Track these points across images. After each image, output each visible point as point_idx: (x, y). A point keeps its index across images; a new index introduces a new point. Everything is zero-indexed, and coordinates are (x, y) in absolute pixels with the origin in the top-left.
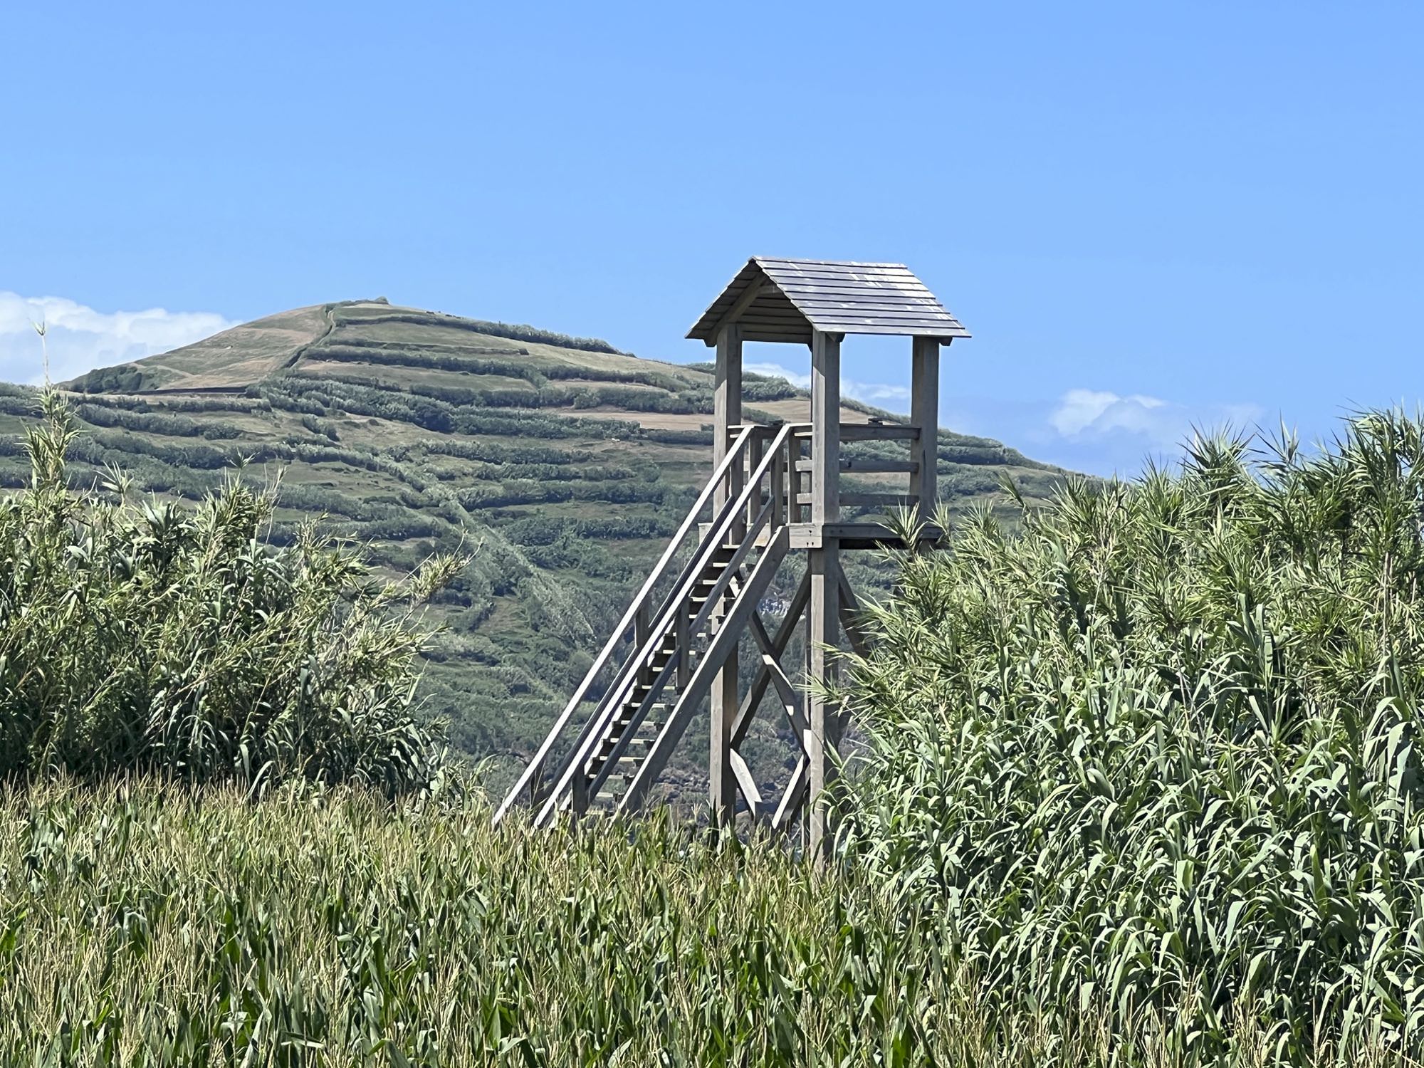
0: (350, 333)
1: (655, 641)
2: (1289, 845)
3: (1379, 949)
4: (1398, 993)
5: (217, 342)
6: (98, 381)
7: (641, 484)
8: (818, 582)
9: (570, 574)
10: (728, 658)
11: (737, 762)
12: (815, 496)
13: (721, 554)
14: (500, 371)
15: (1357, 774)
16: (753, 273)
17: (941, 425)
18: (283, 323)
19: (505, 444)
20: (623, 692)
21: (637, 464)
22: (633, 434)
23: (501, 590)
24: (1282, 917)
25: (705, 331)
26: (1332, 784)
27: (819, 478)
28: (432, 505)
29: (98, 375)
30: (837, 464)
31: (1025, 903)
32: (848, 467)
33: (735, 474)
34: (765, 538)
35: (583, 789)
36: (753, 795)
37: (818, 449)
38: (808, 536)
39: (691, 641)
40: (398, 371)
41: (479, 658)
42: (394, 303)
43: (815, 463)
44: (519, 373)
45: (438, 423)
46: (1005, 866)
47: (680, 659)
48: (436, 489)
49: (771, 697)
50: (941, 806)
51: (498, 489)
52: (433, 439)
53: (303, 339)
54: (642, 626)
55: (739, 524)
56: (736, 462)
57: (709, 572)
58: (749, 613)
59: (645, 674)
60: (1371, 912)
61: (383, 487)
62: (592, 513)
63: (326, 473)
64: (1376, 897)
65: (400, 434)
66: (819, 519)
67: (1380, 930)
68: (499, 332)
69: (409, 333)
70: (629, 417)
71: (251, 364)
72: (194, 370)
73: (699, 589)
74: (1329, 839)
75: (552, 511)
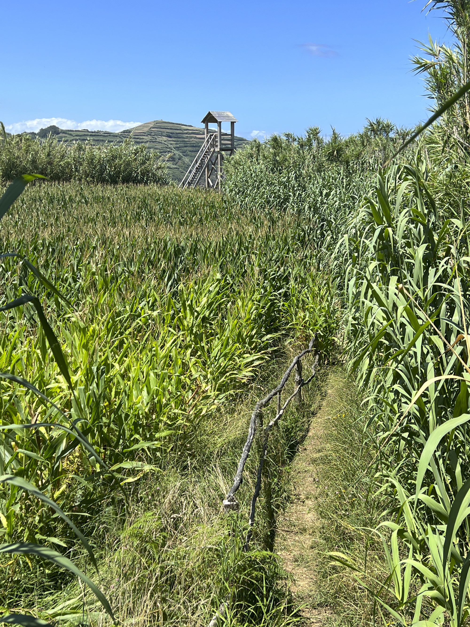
0: (158, 125)
1: (198, 164)
2: (280, 188)
3: (291, 201)
4: (293, 206)
5: (140, 126)
6: (124, 132)
7: (197, 144)
8: (219, 155)
9: (188, 157)
10: (208, 166)
11: (209, 180)
12: (218, 144)
13: (206, 152)
14: (178, 130)
15: (289, 178)
16: (209, 113)
17: (235, 135)
18: (148, 123)
19: (179, 139)
20: (194, 171)
21: (196, 142)
22: (196, 138)
23: (179, 159)
24: (279, 197)
25: (203, 121)
26: (285, 179)
27: (219, 141)
28: (169, 148)
29: (124, 131)
30: (221, 140)
31: (247, 197)
32: (223, 140)
33: (208, 141)
34: (212, 150)
35: (189, 184)
36: (211, 184)
37: (219, 137)
38: (217, 149)
39: (203, 164)
40: (164, 130)
41: (176, 168)
42: (164, 120)
43: (218, 139)
44: (180, 130)
45: (170, 137)
46: (244, 192)
47: (201, 166)
48: (170, 146)
49: (213, 171)
50: (235, 184)
51: (178, 146)
52: (170, 139)
53: (152, 126)
54: (196, 162)
55: (208, 148)
56: (208, 140)
57: (205, 154)
58: (210, 160)
59: (197, 168)
60: (290, 196)
61: (163, 146)
62: (190, 149)
63: (155, 144)
64: (291, 194)
65: (165, 138)
66: (219, 147)
67: (291, 198)
68: (177, 124)
69: (166, 125)
70: (195, 136)
71: (145, 129)
72: (137, 130)
73: (204, 157)
74: (285, 187)
75: (185, 148)
